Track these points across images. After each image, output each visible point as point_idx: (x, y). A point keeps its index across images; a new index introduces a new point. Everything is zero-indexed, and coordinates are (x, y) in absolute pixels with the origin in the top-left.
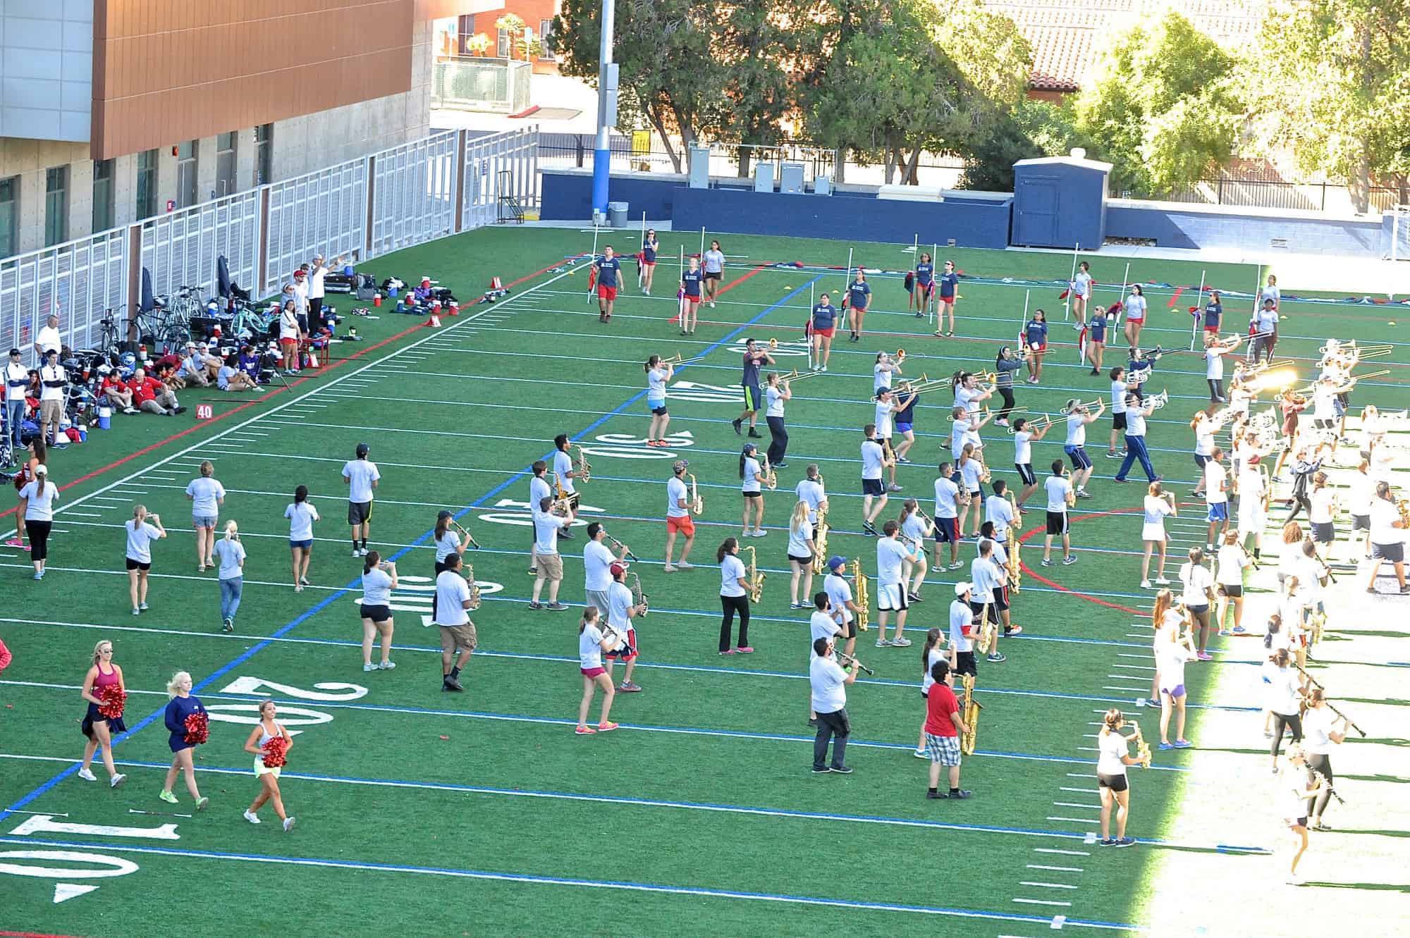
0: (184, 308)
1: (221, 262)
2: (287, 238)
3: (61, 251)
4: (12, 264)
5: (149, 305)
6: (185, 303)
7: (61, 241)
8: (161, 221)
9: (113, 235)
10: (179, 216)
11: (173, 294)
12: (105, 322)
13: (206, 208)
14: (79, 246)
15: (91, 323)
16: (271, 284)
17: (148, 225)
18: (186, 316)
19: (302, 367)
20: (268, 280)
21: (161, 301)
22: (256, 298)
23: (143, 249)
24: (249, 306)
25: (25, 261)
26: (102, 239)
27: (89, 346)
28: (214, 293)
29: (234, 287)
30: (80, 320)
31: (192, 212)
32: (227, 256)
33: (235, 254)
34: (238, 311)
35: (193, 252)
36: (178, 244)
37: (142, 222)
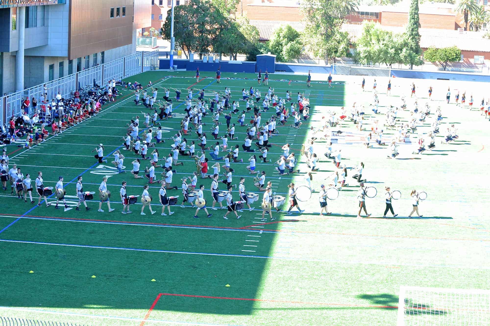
0: (87, 90)
1: (94, 80)
2: (107, 75)
3: (62, 79)
4: (52, 82)
5: (80, 89)
6: (87, 88)
7: (62, 77)
8: (82, 72)
9: (72, 75)
10: (85, 71)
11: (85, 87)
12: (71, 93)
13: (91, 69)
14: (66, 78)
15: (68, 93)
16: (104, 84)
17: (79, 73)
18: (87, 91)
19: (111, 101)
20: (104, 83)
21: (82, 88)
22: (101, 87)
23: (78, 78)
24: (100, 89)
25: (55, 81)
26: (70, 76)
27: (68, 98)
28: (93, 86)
29: (97, 85)
30: (66, 93)
31: (88, 70)
32: (95, 79)
33: (97, 78)
34: (98, 90)
35: (88, 78)
36: (86, 76)
37: (78, 72)
